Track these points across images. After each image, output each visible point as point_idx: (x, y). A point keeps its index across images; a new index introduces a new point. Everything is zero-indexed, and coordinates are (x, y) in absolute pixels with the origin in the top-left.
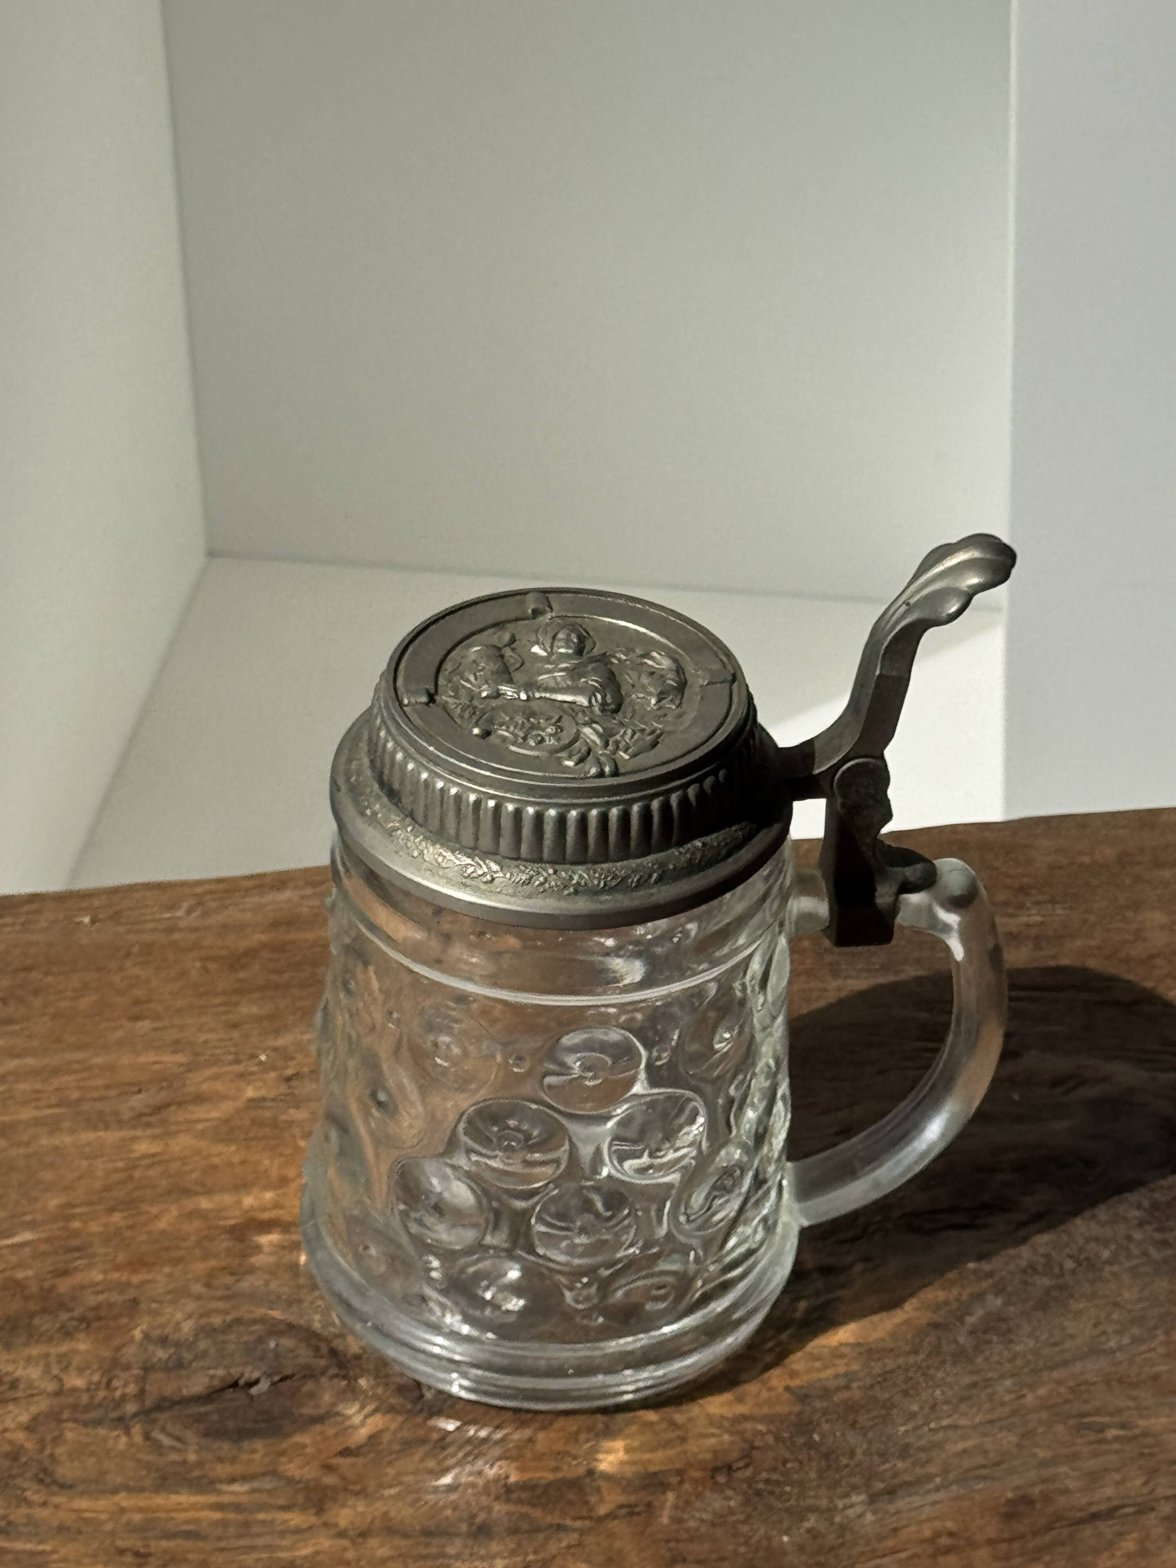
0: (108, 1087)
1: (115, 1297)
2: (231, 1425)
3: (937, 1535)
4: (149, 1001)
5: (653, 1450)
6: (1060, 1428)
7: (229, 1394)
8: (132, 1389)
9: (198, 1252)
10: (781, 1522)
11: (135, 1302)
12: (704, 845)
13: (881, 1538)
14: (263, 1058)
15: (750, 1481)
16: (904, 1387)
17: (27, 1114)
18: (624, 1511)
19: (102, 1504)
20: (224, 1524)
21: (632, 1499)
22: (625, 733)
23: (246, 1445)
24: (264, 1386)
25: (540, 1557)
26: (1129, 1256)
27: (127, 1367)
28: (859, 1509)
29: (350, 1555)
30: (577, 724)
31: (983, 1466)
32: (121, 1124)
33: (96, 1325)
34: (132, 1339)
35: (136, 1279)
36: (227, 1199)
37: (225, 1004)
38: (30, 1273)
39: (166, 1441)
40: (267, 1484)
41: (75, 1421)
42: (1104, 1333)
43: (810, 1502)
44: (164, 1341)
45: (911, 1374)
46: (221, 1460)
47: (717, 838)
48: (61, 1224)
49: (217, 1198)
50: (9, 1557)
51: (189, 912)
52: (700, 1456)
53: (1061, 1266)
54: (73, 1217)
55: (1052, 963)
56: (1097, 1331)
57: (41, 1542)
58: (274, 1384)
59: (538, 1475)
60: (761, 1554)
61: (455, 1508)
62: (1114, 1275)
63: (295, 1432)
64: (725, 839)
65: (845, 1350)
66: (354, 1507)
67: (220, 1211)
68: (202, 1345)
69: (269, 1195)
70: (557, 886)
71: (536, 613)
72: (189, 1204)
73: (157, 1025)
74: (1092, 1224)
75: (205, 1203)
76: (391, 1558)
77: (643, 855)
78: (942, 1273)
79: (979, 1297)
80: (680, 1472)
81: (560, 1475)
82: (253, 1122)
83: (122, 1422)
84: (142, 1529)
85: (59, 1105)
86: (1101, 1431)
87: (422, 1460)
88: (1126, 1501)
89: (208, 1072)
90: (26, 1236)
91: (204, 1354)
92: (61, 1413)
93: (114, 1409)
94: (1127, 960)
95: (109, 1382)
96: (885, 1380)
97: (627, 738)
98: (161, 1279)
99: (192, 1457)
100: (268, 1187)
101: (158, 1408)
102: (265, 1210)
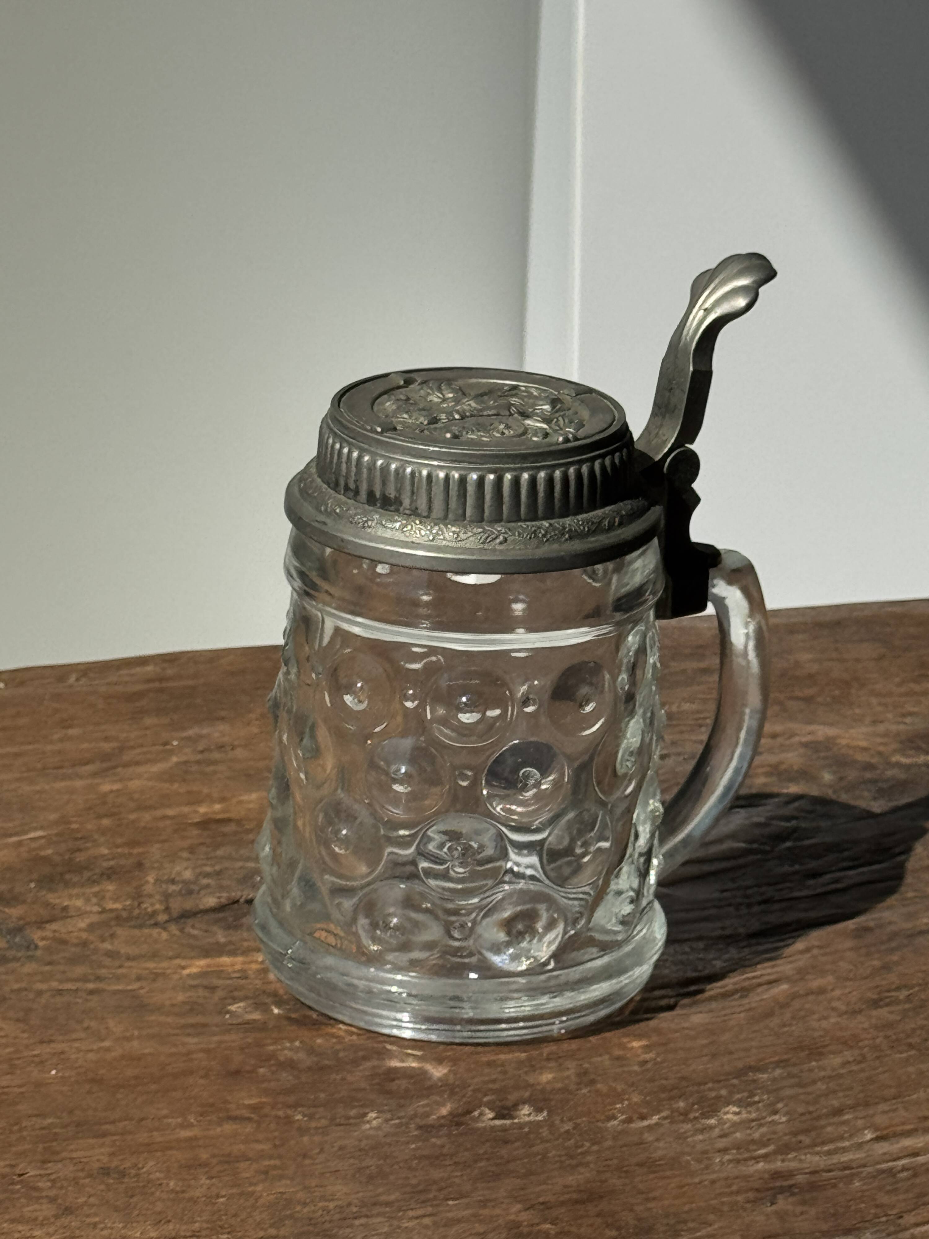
0: (63, 761)
1: (123, 862)
4: (73, 719)
7: (234, 906)
8: (159, 907)
9: (176, 836)
14: (175, 743)
27: (150, 896)
32: (84, 777)
33: (114, 876)
34: (147, 882)
35: (135, 851)
36: (186, 809)
37: (132, 719)
38: (50, 852)
39: (197, 932)
41: (122, 926)
44: (172, 882)
48: (63, 826)
49: (177, 809)
54: (71, 823)
57: (128, 985)
67: (183, 815)
68: (203, 882)
69: (217, 807)
72: (159, 813)
73: (84, 730)
82: (185, 773)
83: (160, 925)
84: (203, 976)
85: (28, 771)
89: (138, 751)
90: (40, 833)
91: (207, 886)
92: (109, 922)
93: (150, 919)
95: (139, 905)
98: (155, 851)
99: (222, 940)
100: (214, 802)
101: (184, 916)
102: (217, 814)
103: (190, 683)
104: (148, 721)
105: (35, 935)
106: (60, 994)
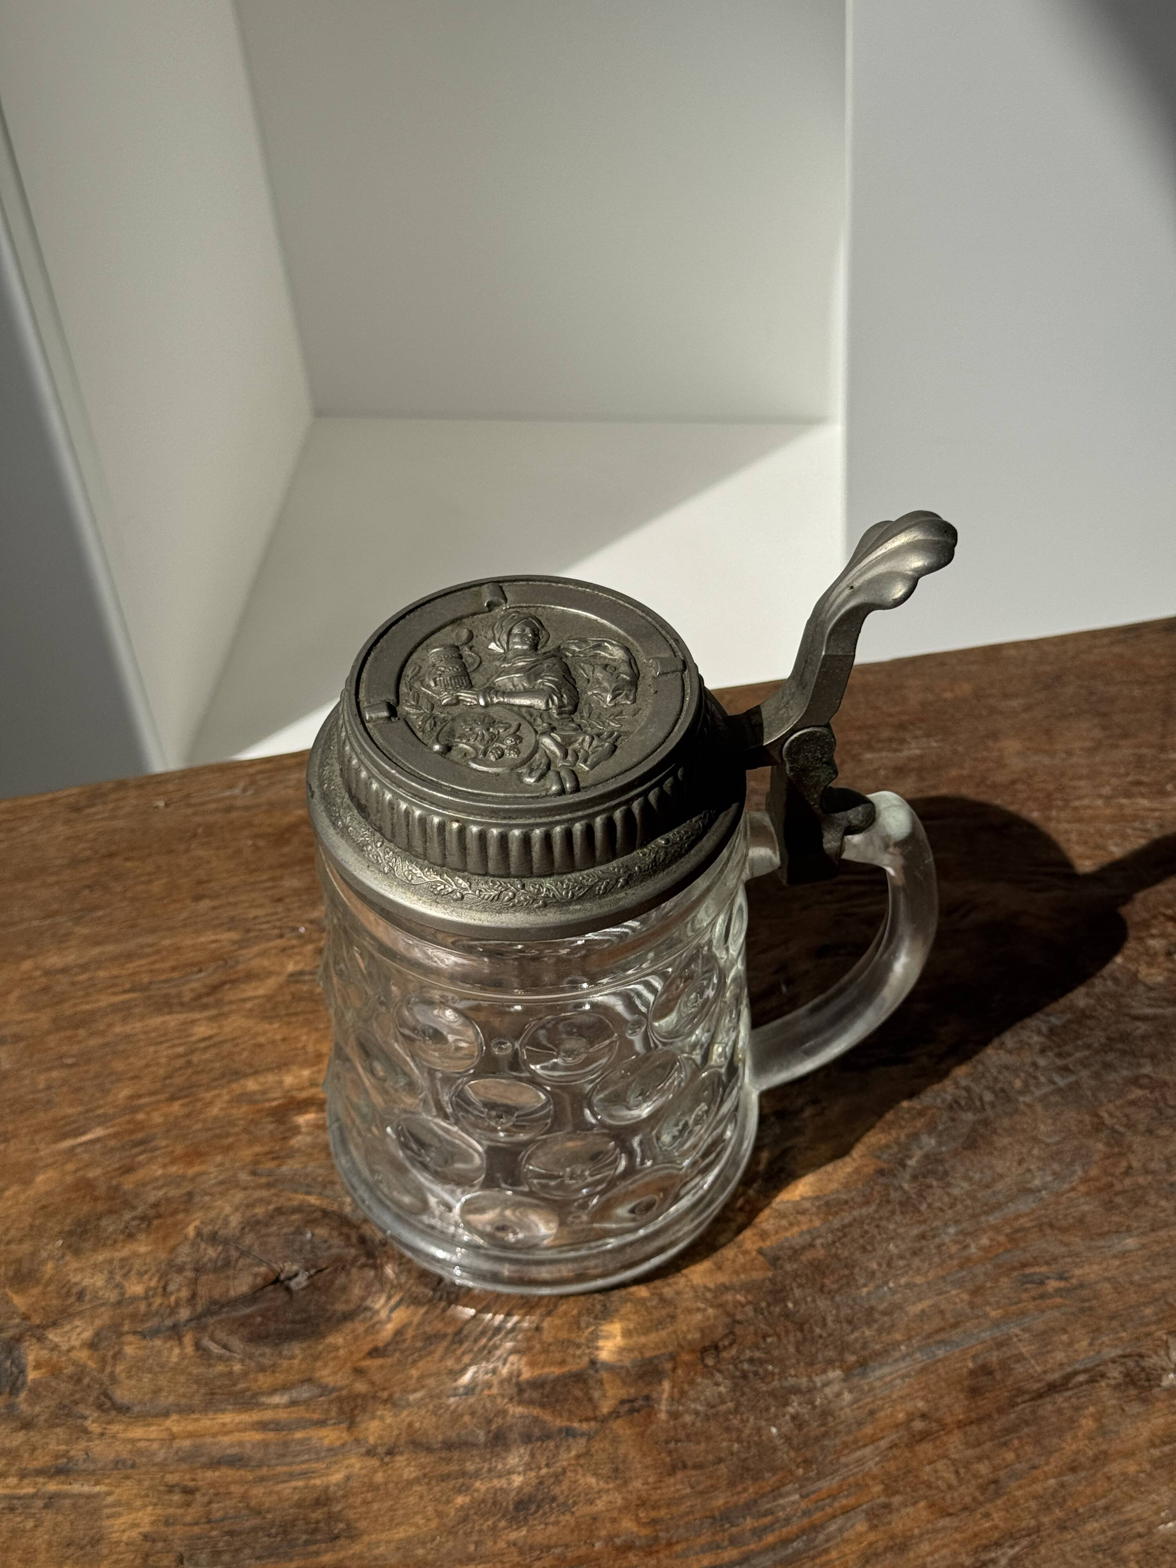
0: (174, 969)
1: (174, 1192)
2: (272, 1326)
3: (911, 1418)
4: (210, 881)
5: (647, 1332)
6: (1004, 1281)
7: (270, 1291)
8: (185, 1293)
9: (245, 1137)
10: (767, 1409)
11: (190, 1195)
12: (667, 841)
13: (860, 1424)
14: (302, 930)
15: (735, 1361)
16: (861, 1241)
17: (105, 1001)
18: (626, 1407)
19: (154, 1431)
20: (266, 1446)
21: (632, 1392)
22: (583, 740)
23: (285, 1350)
24: (301, 1279)
25: (552, 1470)
26: (1038, 1085)
27: (181, 1269)
28: (836, 1388)
29: (379, 1478)
30: (536, 732)
31: (942, 1329)
32: (183, 1006)
33: (156, 1222)
34: (186, 1237)
35: (191, 1172)
36: (271, 1078)
37: (272, 879)
38: (99, 1171)
39: (215, 1349)
40: (305, 1392)
41: (135, 1333)
42: (1029, 1170)
43: (792, 1381)
44: (213, 1238)
45: (866, 1227)
46: (262, 1369)
47: (678, 833)
48: (127, 1117)
49: (262, 1079)
50: (67, 1502)
51: (244, 790)
52: (689, 1337)
53: (981, 1099)
54: (138, 1109)
55: (933, 793)
56: (1021, 1170)
57: (97, 1482)
58: (310, 1277)
59: (547, 1370)
60: (754, 1450)
61: (473, 1414)
62: (1029, 1106)
63: (329, 1331)
64: (686, 832)
65: (807, 1205)
66: (382, 1418)
67: (264, 1092)
68: (249, 1239)
69: (306, 1073)
70: (526, 899)
71: (491, 606)
72: (237, 1088)
73: (215, 903)
74: (1001, 1052)
75: (251, 1085)
76: (417, 1480)
77: (608, 861)
78: (880, 1116)
79: (915, 1136)
80: (673, 1357)
81: (566, 1369)
82: (294, 996)
83: (175, 1332)
84: (189, 1458)
85: (132, 989)
86: (1042, 1283)
87: (442, 1359)
88: (1078, 1367)
89: (256, 949)
90: (99, 1132)
91: (249, 1250)
92: (121, 1325)
93: (169, 1316)
94: (994, 786)
95: (165, 1288)
96: (845, 1236)
97: (586, 745)
98: (213, 1169)
99: (237, 1367)
100: (305, 1064)
101: (208, 1312)
102: (302, 1089)
104: (285, 884)
105: (32, 1353)
106: (12, 1509)
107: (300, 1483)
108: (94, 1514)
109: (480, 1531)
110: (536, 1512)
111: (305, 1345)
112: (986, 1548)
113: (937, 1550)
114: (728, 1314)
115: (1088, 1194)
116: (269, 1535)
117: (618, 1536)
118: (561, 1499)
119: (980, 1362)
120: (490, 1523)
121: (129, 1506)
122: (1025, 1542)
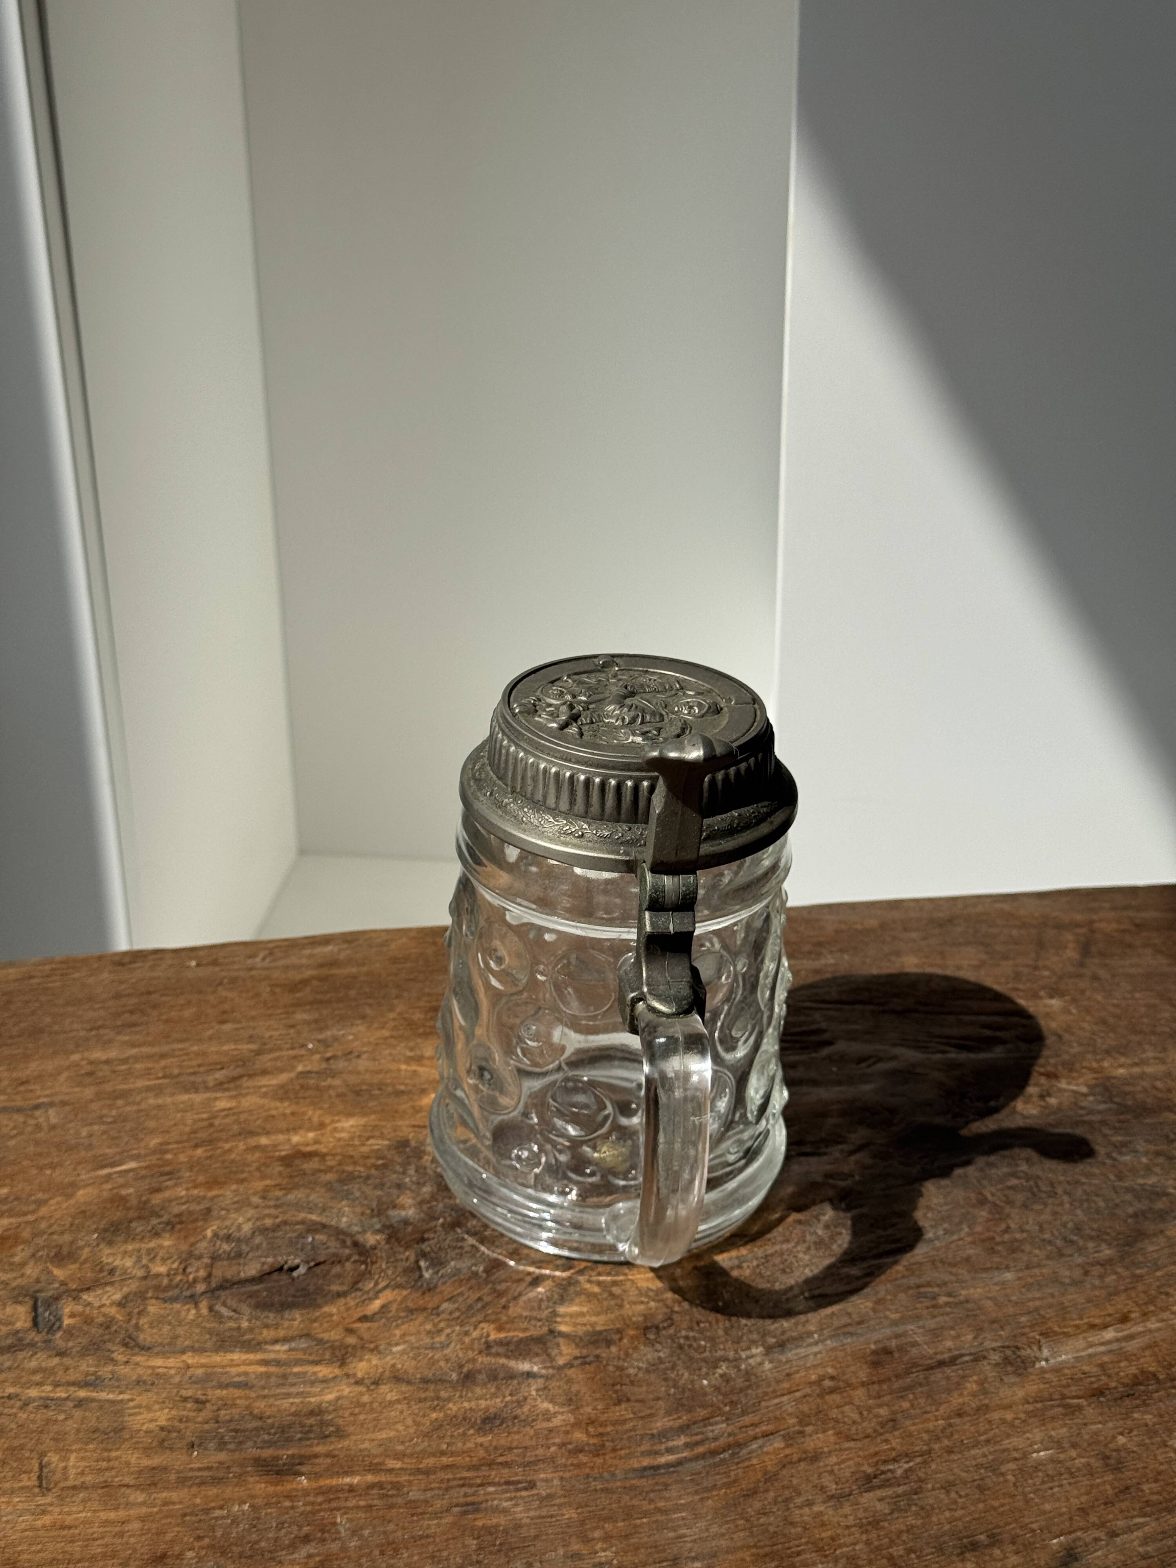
0: (200, 1066)
1: (194, 1207)
2: (276, 1299)
3: (821, 1379)
4: (233, 1011)
5: (598, 1314)
6: (902, 1296)
7: (275, 1276)
8: (202, 1273)
9: (257, 1174)
10: (700, 1369)
11: (209, 1210)
13: (779, 1382)
14: (310, 1046)
15: (672, 1338)
16: (781, 1266)
17: (140, 1083)
18: (579, 1361)
19: (172, 1362)
20: (268, 1375)
21: (585, 1352)
23: (287, 1314)
24: (302, 1270)
25: (514, 1398)
27: (199, 1257)
28: (758, 1359)
29: (366, 1399)
31: (850, 1325)
32: (207, 1089)
33: (178, 1227)
34: (205, 1237)
35: (210, 1194)
36: (281, 1137)
37: (287, 1013)
38: (131, 1190)
39: (225, 1311)
40: (303, 1344)
41: (157, 1298)
43: (720, 1353)
44: (228, 1238)
45: (785, 1257)
46: (267, 1326)
48: (158, 1156)
49: (273, 1137)
50: (94, 1404)
51: (264, 959)
52: (634, 1319)
54: (166, 1152)
57: (121, 1393)
58: (310, 1268)
59: (511, 1334)
60: (687, 1394)
61: (447, 1361)
63: (326, 1303)
66: (369, 1361)
67: (275, 1146)
68: (257, 1240)
69: (311, 1135)
72: (252, 1141)
73: (238, 1026)
75: (264, 1141)
76: (398, 1401)
80: (619, 1331)
81: (528, 1334)
82: (302, 1087)
83: (193, 1299)
84: (202, 1381)
85: (164, 1077)
86: (934, 1298)
87: (421, 1324)
88: (963, 1351)
89: (272, 1055)
90: (132, 1165)
91: (258, 1247)
92: (146, 1292)
93: (188, 1289)
95: (184, 1270)
96: (767, 1262)
98: (229, 1193)
99: (245, 1324)
100: (311, 1129)
101: (221, 1287)
102: (308, 1145)
103: (354, 970)
104: (301, 1016)
105: (67, 1308)
106: (46, 1407)
107: (297, 1400)
108: (119, 1413)
109: (452, 1436)
110: (501, 1424)
111: (304, 1311)
112: (885, 1462)
113: (843, 1461)
114: (667, 1307)
115: (973, 1243)
116: (269, 1434)
117: (570, 1443)
118: (523, 1417)
119: (880, 1346)
120: (461, 1431)
121: (149, 1408)
122: (918, 1460)
